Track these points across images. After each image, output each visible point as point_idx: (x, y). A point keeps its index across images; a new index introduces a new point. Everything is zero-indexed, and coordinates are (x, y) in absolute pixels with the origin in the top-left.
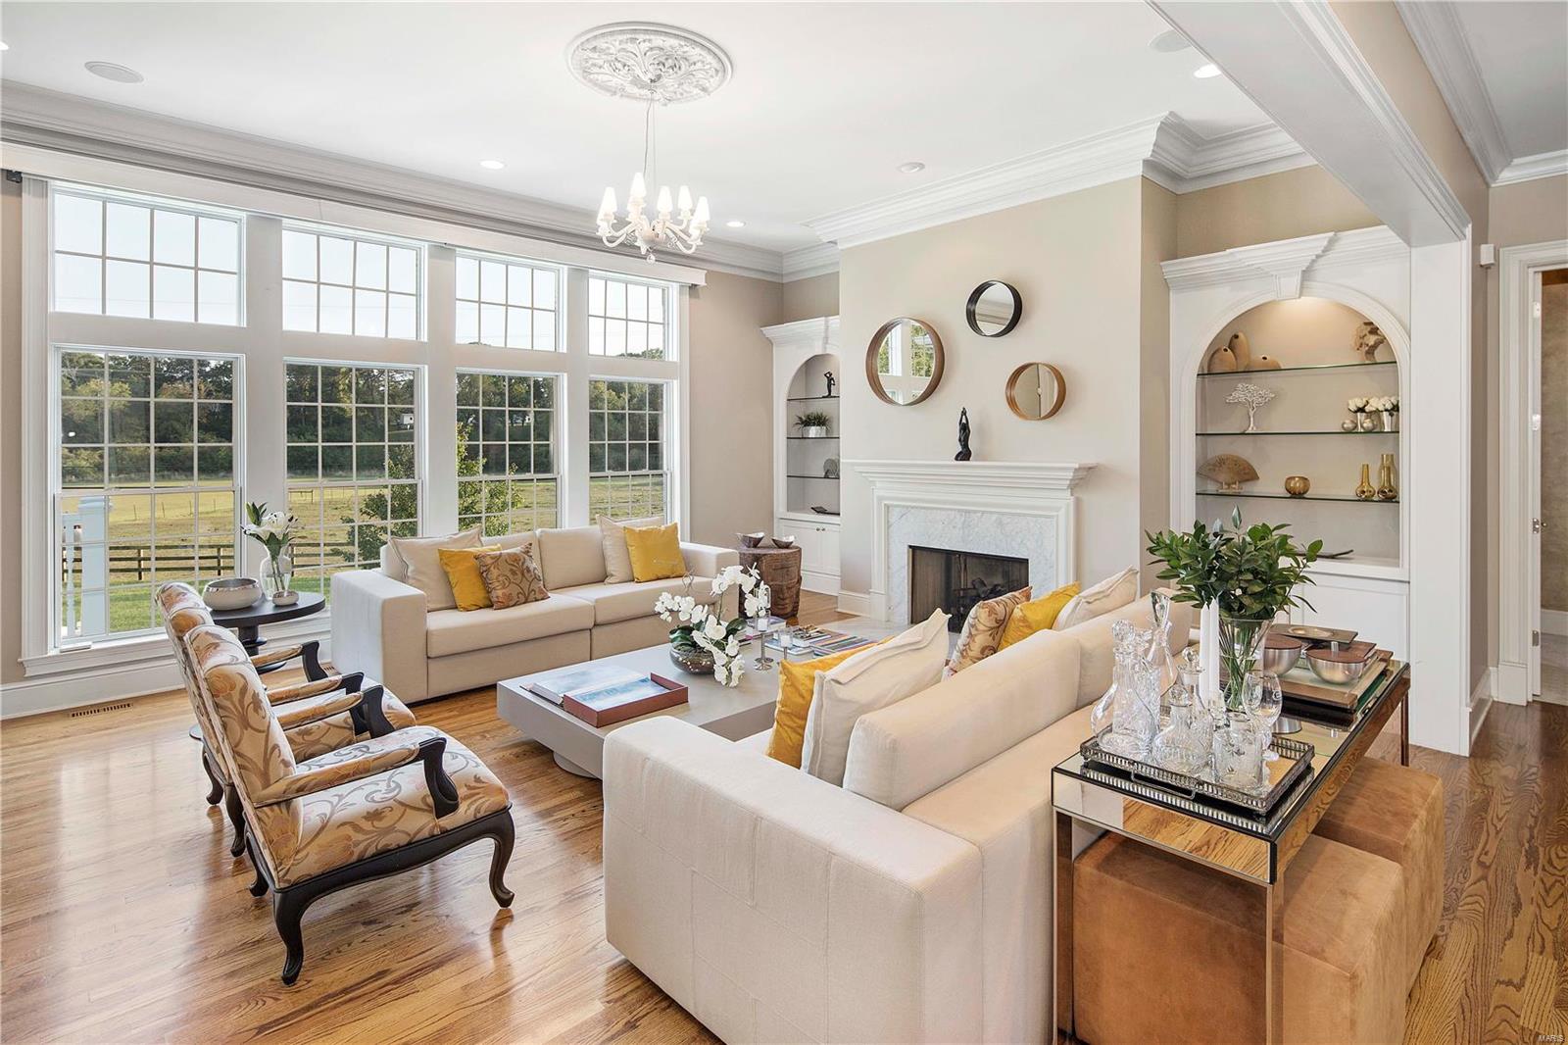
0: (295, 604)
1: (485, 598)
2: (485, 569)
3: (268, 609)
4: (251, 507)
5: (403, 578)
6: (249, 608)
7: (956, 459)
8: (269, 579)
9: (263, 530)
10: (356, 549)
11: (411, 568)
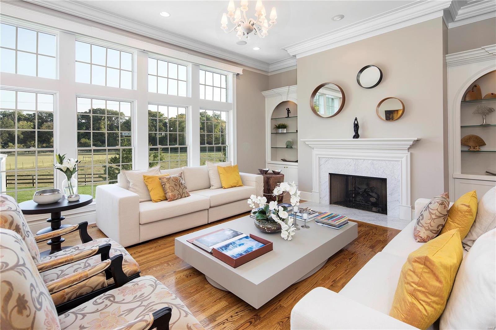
0: (78, 201)
1: (164, 196)
2: (163, 184)
3: (65, 204)
4: (58, 157)
5: (128, 188)
6: (56, 203)
7: (353, 138)
8: (66, 189)
9: (64, 166)
10: (107, 176)
11: (131, 184)
